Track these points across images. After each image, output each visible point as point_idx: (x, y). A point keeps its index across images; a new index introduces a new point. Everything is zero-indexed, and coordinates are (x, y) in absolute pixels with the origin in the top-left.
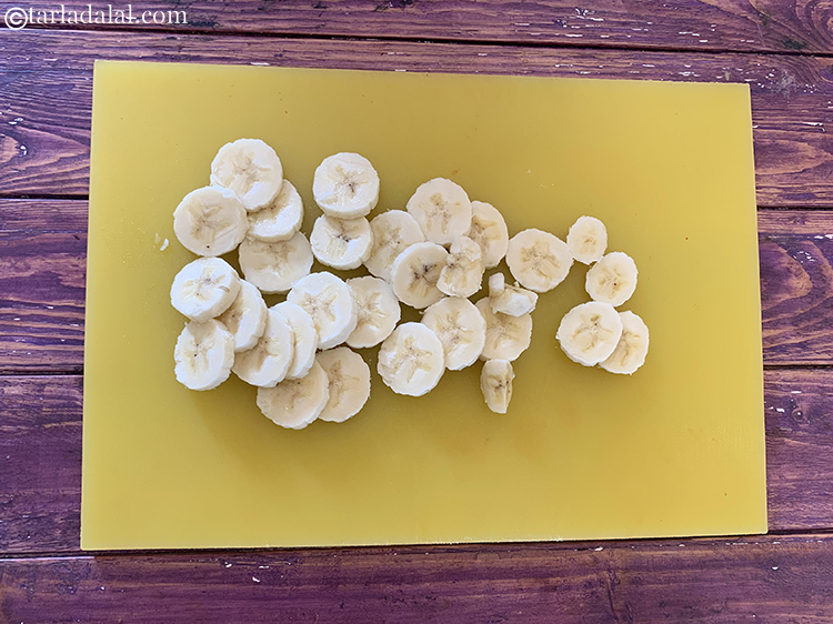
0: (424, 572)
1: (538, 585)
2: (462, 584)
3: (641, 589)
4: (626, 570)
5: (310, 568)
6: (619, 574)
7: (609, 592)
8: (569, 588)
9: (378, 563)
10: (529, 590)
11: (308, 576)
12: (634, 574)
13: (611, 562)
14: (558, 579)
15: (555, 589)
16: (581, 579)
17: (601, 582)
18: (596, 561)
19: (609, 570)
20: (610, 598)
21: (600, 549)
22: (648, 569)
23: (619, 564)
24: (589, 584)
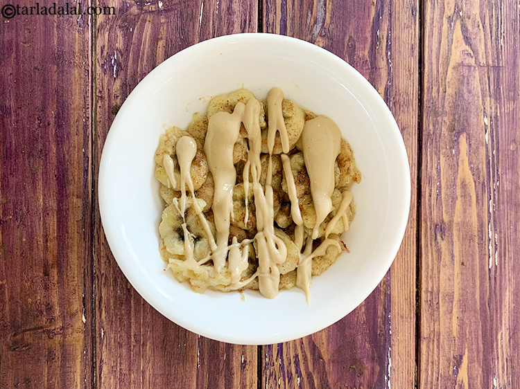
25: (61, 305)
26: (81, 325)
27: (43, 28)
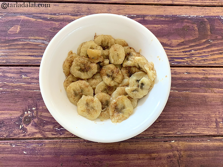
0: (98, 151)
1: (147, 157)
2: (114, 156)
3: (192, 159)
4: (185, 151)
5: (48, 148)
6: (182, 153)
7: (178, 160)
8: (160, 158)
9: (77, 146)
10: (143, 159)
11: (47, 151)
12: (189, 153)
13: (178, 147)
14: (155, 154)
15: (154, 159)
16: (165, 155)
17: (174, 156)
18: (172, 147)
19: (178, 151)
20: (179, 163)
21: (174, 141)
22: (194, 150)
23: (182, 148)
24: (169, 157)
25: (168, 152)
26: (176, 143)
27: (43, 162)
